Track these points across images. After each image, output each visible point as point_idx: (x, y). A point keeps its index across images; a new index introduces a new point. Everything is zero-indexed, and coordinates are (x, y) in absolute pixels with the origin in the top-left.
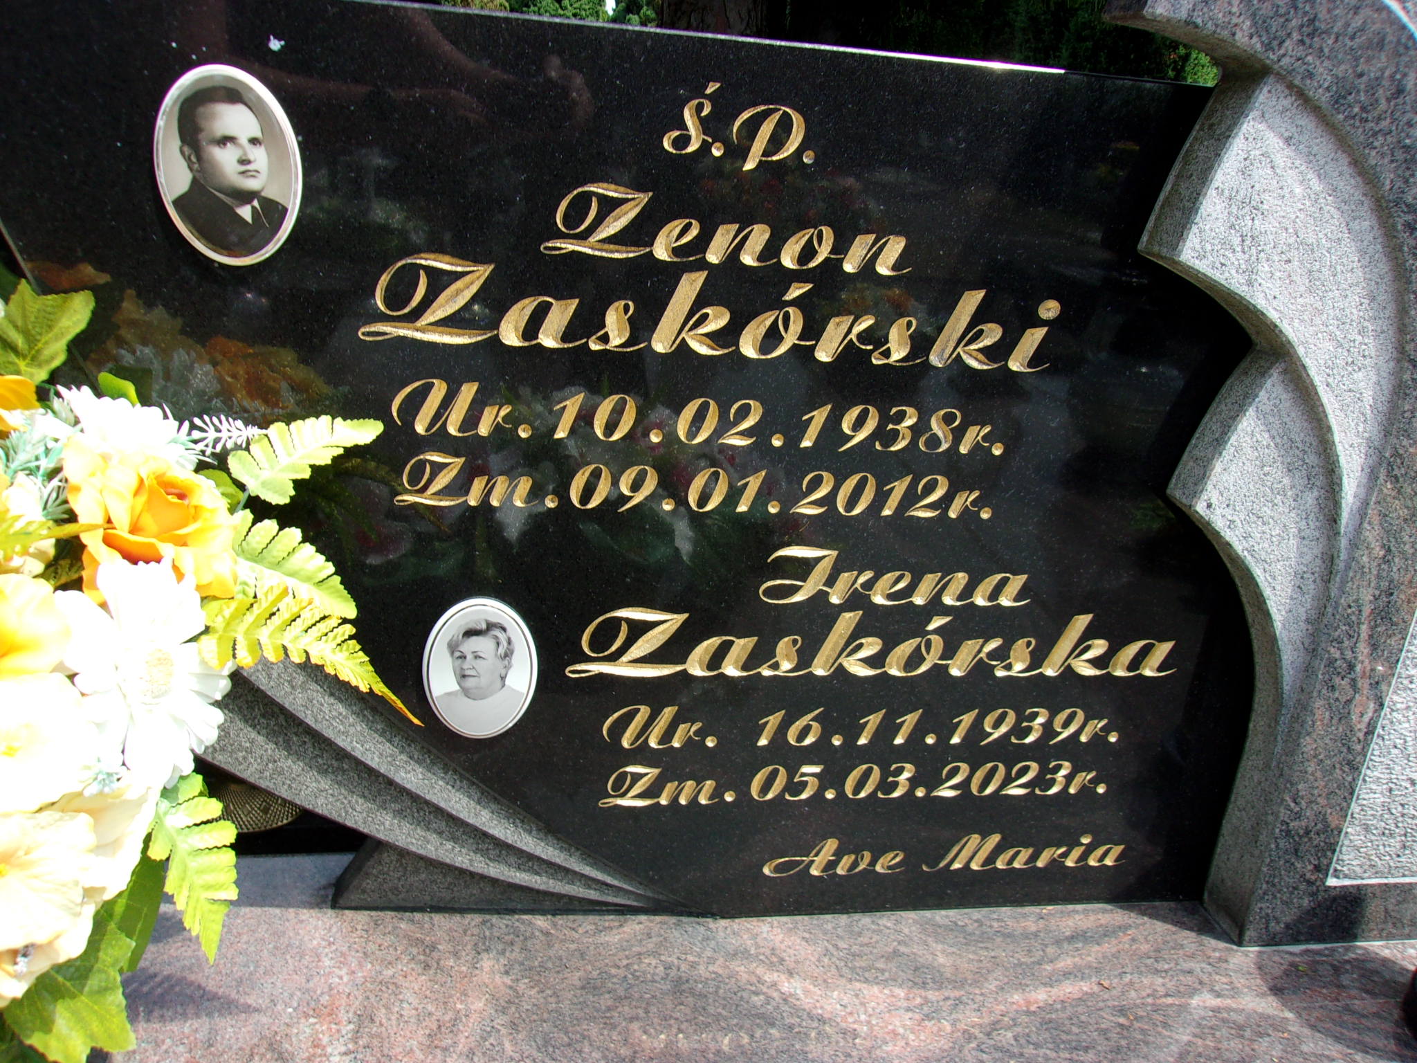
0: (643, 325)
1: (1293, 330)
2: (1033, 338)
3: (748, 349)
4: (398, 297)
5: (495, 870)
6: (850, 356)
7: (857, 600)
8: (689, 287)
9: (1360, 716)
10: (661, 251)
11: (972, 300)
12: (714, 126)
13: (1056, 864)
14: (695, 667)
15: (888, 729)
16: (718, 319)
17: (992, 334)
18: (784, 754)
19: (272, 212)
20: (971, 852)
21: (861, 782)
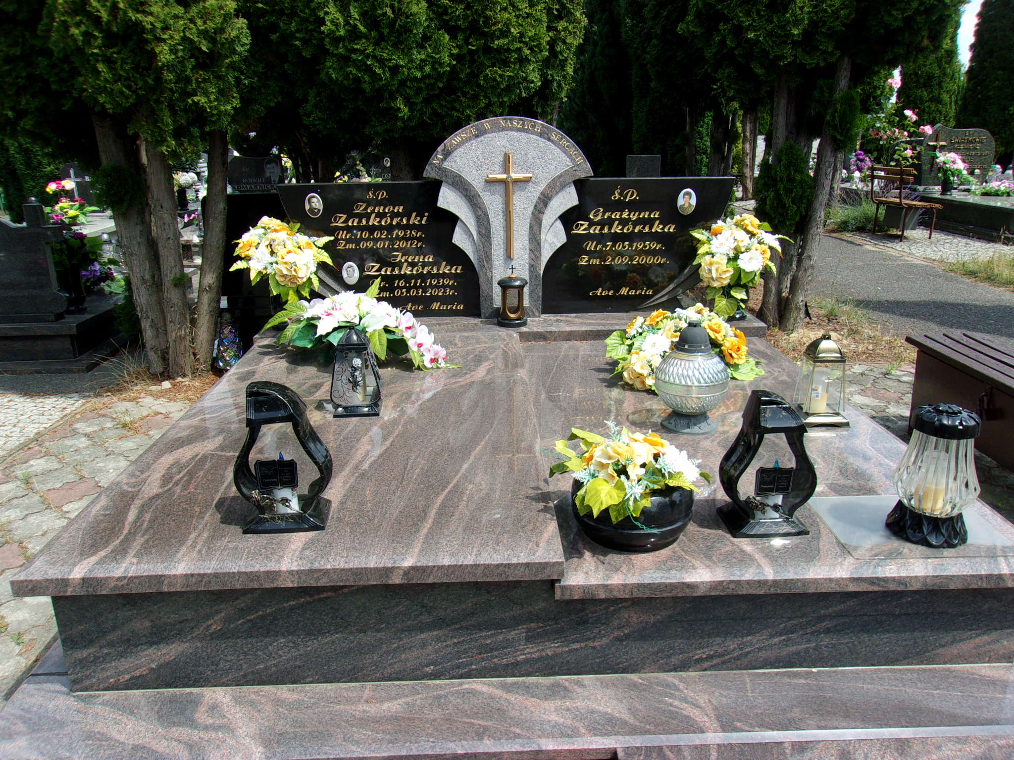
0: (368, 221)
1: (458, 214)
2: (425, 219)
3: (383, 223)
4: (335, 220)
6: (398, 223)
7: (406, 261)
8: (373, 216)
9: (489, 274)
10: (369, 211)
11: (414, 214)
12: (374, 194)
13: (451, 308)
14: (383, 273)
15: (416, 283)
16: (378, 220)
17: (419, 218)
18: (398, 287)
19: (319, 210)
20: (435, 306)
21: (413, 293)
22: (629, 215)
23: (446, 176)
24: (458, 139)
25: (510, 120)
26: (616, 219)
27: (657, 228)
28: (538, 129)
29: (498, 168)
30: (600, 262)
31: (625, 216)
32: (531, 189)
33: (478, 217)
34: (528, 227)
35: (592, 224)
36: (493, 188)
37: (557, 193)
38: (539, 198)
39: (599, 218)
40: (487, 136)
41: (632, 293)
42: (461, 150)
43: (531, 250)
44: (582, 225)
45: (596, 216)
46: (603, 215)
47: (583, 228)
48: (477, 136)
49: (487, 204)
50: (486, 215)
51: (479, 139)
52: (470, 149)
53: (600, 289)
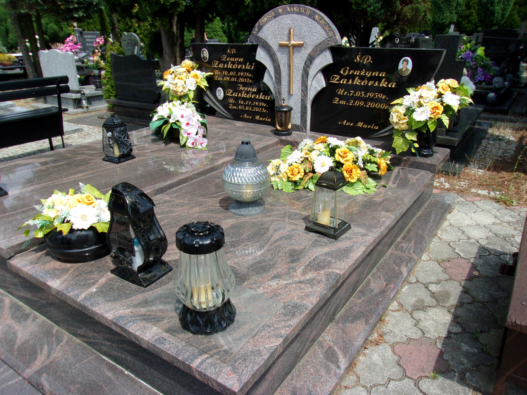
0: (227, 66)
1: (266, 65)
2: (253, 66)
3: (234, 67)
4: (213, 64)
5: (223, 113)
6: (240, 68)
7: (244, 90)
9: (280, 102)
10: (228, 60)
11: (248, 63)
12: (230, 50)
13: (265, 120)
14: (234, 95)
16: (232, 65)
17: (250, 66)
18: (241, 105)
19: (207, 58)
20: (257, 117)
21: (247, 108)
22: (365, 73)
23: (259, 41)
24: (265, 19)
25: (293, 6)
26: (357, 75)
27: (383, 84)
28: (308, 13)
29: (286, 38)
30: (346, 103)
31: (362, 73)
32: (304, 52)
33: (275, 67)
34: (301, 76)
35: (342, 77)
36: (283, 50)
37: (318, 55)
38: (308, 58)
39: (346, 73)
40: (280, 17)
41: (365, 126)
42: (267, 26)
43: (302, 90)
44: (336, 77)
45: (344, 72)
46: (349, 72)
47: (336, 79)
48: (275, 17)
49: (279, 59)
50: (279, 66)
51: (276, 19)
52: (271, 25)
53: (345, 121)
